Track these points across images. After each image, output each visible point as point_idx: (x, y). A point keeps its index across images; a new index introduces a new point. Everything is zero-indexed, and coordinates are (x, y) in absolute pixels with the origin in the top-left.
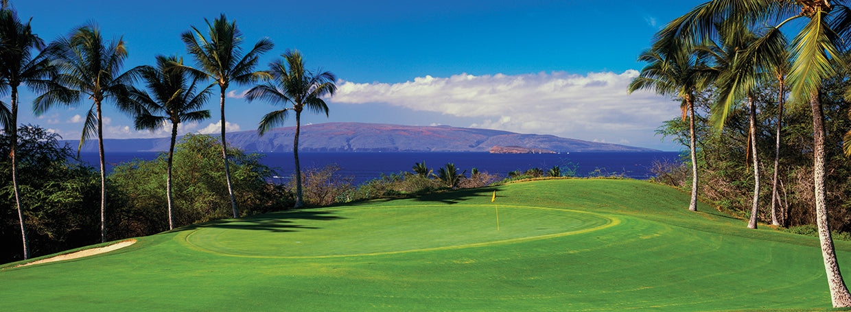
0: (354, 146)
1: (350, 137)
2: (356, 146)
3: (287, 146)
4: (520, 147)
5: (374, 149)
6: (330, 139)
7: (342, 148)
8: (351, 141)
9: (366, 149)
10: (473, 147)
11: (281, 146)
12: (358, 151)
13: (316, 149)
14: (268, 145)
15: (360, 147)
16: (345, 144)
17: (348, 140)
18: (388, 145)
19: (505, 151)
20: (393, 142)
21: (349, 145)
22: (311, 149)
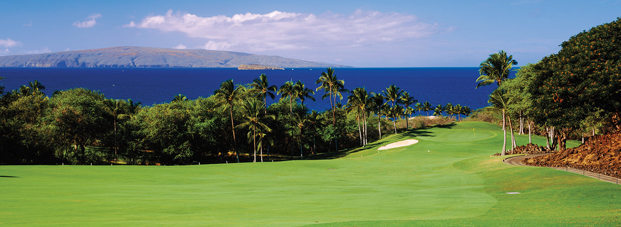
0: (137, 63)
1: (134, 57)
2: (139, 63)
3: (88, 63)
4: (259, 65)
5: (152, 66)
6: (120, 58)
7: (129, 65)
8: (135, 60)
9: (146, 66)
10: (223, 64)
11: (84, 64)
12: (140, 67)
13: (110, 66)
14: (74, 62)
15: (142, 64)
16: (130, 62)
17: (133, 60)
18: (162, 63)
19: (249, 68)
20: (165, 60)
21: (133, 63)
22: (106, 66)
